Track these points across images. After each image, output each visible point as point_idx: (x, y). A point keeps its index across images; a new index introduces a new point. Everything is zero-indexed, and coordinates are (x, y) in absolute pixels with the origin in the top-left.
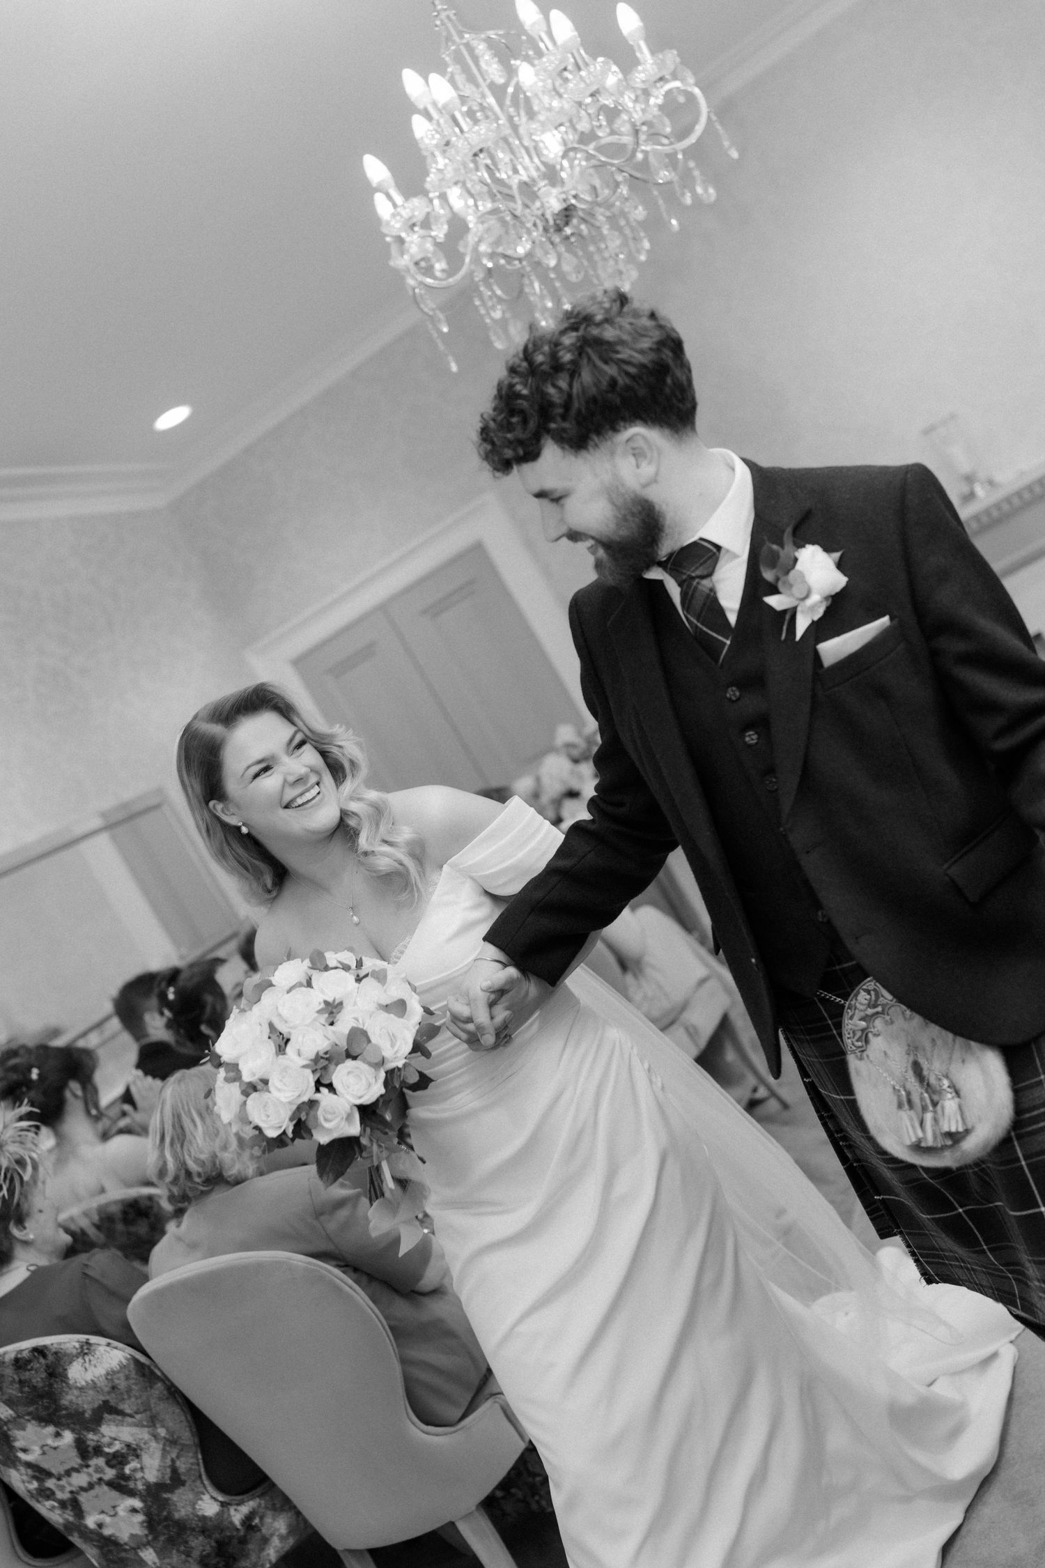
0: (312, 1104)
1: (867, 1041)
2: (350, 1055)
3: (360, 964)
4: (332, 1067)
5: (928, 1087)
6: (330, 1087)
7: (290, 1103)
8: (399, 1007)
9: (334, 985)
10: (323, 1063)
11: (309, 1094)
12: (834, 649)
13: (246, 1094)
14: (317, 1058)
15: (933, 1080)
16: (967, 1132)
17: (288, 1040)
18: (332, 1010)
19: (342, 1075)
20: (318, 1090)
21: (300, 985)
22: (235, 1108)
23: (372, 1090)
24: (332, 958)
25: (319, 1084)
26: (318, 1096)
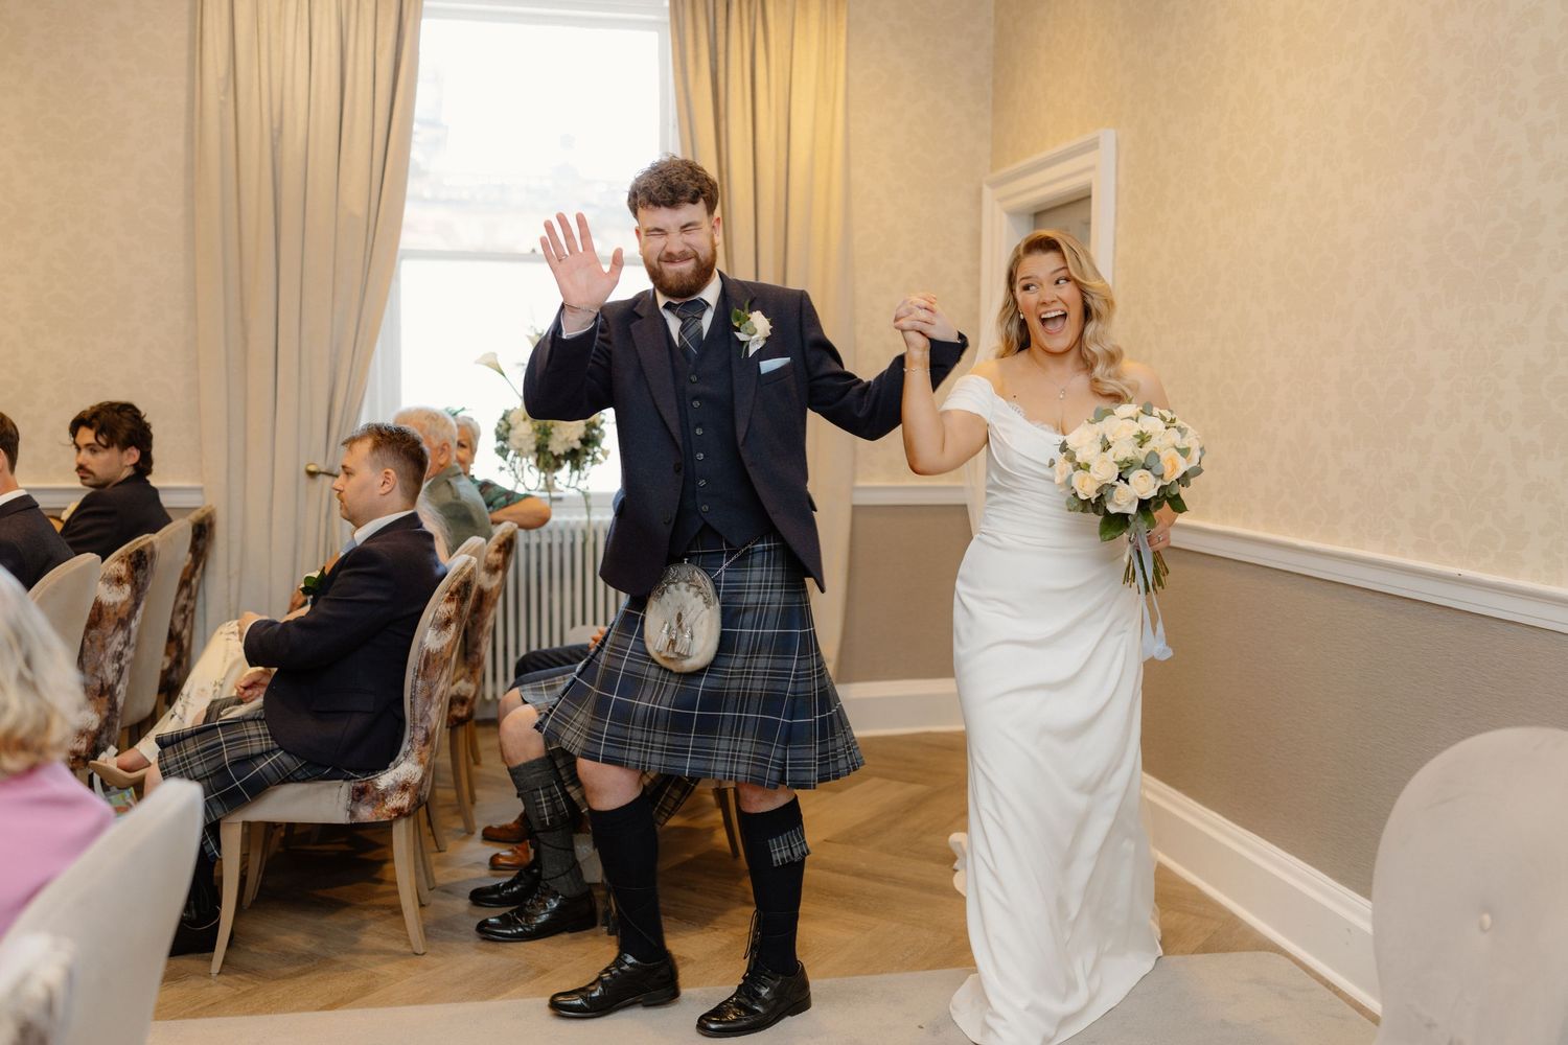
0: (1113, 486)
1: (663, 594)
2: (1144, 467)
3: (1173, 421)
4: (1131, 469)
5: (680, 626)
6: (1127, 481)
7: (1099, 482)
8: (1184, 452)
9: (1151, 425)
10: (1126, 465)
11: (1112, 480)
12: (767, 366)
13: (1075, 470)
14: (1126, 461)
15: (684, 625)
16: (688, 657)
17: (1110, 447)
18: (1143, 439)
19: (1135, 476)
20: (1118, 480)
21: (1131, 418)
22: (1065, 476)
23: (1150, 492)
24: (1156, 411)
25: (1120, 477)
26: (1117, 483)
